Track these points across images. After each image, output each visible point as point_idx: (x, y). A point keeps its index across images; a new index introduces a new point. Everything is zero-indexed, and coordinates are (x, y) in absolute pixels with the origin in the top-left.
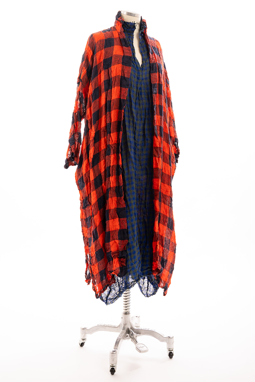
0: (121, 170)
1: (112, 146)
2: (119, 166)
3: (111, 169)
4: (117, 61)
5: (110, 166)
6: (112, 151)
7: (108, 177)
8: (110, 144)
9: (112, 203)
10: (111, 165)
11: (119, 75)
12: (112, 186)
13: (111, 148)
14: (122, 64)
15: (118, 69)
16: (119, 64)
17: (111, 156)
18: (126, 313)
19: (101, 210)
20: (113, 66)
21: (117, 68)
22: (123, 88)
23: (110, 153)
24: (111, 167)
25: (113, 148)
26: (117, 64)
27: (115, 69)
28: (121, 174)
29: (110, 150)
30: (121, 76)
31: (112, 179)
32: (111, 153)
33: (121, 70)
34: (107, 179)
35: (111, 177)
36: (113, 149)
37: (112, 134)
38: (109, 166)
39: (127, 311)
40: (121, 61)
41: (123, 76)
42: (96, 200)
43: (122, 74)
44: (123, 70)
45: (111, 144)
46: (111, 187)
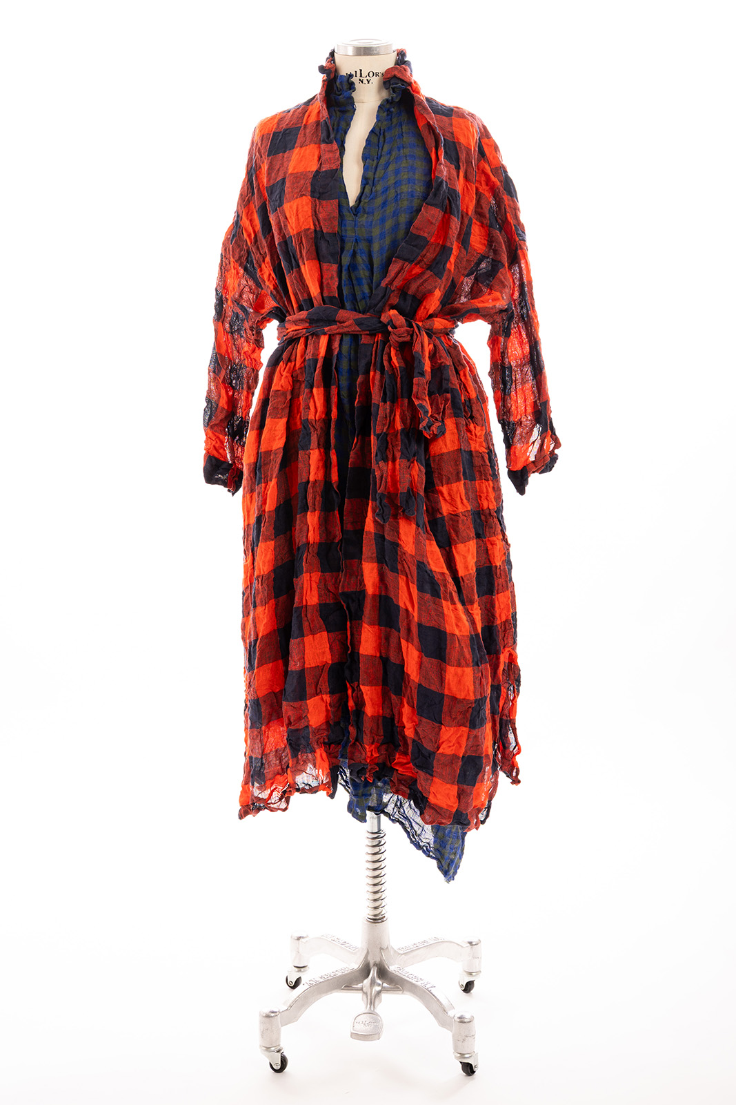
0: (334, 495)
1: (314, 424)
2: (331, 484)
3: (310, 491)
4: (298, 190)
5: (308, 482)
6: (314, 439)
7: (301, 513)
8: (309, 417)
9: (311, 589)
10: (311, 479)
11: (307, 227)
12: (311, 541)
13: (312, 429)
14: (312, 196)
15: (303, 211)
16: (302, 195)
17: (311, 451)
18: (376, 919)
19: (281, 599)
20: (289, 204)
21: (297, 208)
22: (325, 266)
23: (310, 444)
24: (309, 486)
25: (317, 430)
26: (297, 198)
27: (295, 211)
28: (337, 508)
29: (309, 435)
30: (315, 230)
31: (312, 519)
32: (312, 444)
33: (310, 214)
34: (298, 516)
35: (309, 513)
36: (319, 433)
37: (315, 390)
38: (304, 481)
39: (377, 912)
40: (310, 189)
41: (318, 229)
42: (271, 568)
43: (315, 225)
44: (315, 212)
45: (311, 417)
46: (308, 543)
